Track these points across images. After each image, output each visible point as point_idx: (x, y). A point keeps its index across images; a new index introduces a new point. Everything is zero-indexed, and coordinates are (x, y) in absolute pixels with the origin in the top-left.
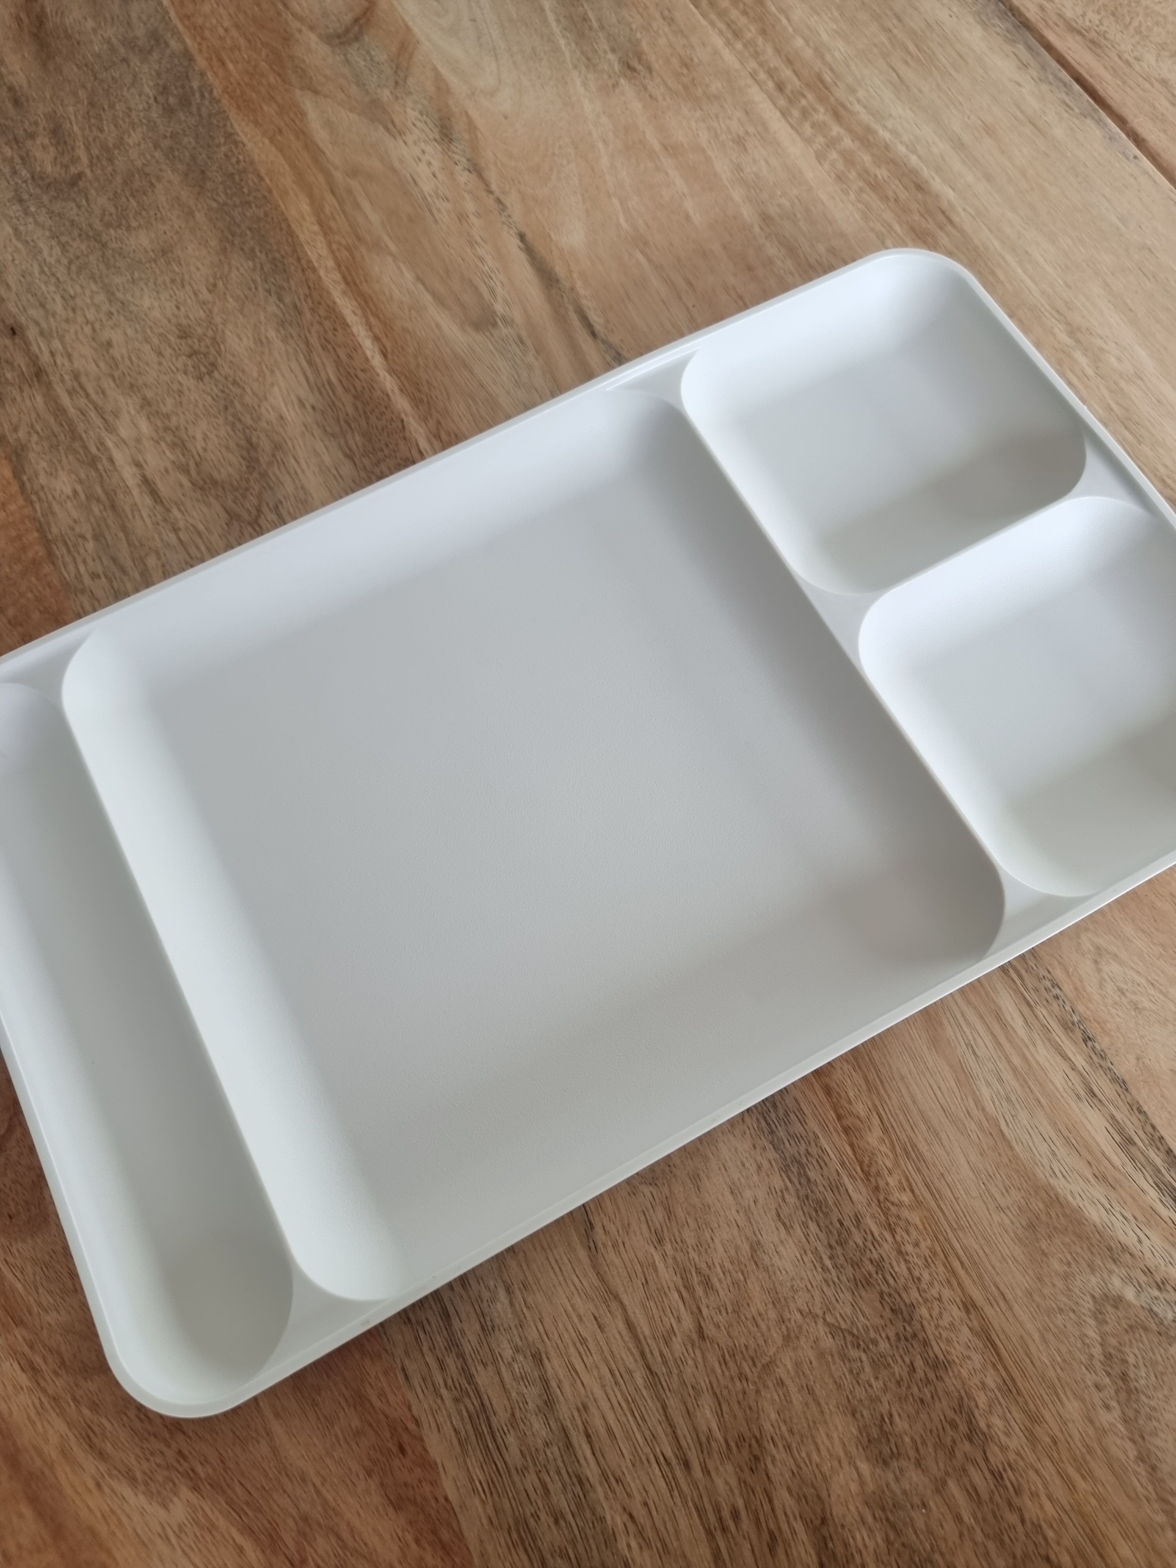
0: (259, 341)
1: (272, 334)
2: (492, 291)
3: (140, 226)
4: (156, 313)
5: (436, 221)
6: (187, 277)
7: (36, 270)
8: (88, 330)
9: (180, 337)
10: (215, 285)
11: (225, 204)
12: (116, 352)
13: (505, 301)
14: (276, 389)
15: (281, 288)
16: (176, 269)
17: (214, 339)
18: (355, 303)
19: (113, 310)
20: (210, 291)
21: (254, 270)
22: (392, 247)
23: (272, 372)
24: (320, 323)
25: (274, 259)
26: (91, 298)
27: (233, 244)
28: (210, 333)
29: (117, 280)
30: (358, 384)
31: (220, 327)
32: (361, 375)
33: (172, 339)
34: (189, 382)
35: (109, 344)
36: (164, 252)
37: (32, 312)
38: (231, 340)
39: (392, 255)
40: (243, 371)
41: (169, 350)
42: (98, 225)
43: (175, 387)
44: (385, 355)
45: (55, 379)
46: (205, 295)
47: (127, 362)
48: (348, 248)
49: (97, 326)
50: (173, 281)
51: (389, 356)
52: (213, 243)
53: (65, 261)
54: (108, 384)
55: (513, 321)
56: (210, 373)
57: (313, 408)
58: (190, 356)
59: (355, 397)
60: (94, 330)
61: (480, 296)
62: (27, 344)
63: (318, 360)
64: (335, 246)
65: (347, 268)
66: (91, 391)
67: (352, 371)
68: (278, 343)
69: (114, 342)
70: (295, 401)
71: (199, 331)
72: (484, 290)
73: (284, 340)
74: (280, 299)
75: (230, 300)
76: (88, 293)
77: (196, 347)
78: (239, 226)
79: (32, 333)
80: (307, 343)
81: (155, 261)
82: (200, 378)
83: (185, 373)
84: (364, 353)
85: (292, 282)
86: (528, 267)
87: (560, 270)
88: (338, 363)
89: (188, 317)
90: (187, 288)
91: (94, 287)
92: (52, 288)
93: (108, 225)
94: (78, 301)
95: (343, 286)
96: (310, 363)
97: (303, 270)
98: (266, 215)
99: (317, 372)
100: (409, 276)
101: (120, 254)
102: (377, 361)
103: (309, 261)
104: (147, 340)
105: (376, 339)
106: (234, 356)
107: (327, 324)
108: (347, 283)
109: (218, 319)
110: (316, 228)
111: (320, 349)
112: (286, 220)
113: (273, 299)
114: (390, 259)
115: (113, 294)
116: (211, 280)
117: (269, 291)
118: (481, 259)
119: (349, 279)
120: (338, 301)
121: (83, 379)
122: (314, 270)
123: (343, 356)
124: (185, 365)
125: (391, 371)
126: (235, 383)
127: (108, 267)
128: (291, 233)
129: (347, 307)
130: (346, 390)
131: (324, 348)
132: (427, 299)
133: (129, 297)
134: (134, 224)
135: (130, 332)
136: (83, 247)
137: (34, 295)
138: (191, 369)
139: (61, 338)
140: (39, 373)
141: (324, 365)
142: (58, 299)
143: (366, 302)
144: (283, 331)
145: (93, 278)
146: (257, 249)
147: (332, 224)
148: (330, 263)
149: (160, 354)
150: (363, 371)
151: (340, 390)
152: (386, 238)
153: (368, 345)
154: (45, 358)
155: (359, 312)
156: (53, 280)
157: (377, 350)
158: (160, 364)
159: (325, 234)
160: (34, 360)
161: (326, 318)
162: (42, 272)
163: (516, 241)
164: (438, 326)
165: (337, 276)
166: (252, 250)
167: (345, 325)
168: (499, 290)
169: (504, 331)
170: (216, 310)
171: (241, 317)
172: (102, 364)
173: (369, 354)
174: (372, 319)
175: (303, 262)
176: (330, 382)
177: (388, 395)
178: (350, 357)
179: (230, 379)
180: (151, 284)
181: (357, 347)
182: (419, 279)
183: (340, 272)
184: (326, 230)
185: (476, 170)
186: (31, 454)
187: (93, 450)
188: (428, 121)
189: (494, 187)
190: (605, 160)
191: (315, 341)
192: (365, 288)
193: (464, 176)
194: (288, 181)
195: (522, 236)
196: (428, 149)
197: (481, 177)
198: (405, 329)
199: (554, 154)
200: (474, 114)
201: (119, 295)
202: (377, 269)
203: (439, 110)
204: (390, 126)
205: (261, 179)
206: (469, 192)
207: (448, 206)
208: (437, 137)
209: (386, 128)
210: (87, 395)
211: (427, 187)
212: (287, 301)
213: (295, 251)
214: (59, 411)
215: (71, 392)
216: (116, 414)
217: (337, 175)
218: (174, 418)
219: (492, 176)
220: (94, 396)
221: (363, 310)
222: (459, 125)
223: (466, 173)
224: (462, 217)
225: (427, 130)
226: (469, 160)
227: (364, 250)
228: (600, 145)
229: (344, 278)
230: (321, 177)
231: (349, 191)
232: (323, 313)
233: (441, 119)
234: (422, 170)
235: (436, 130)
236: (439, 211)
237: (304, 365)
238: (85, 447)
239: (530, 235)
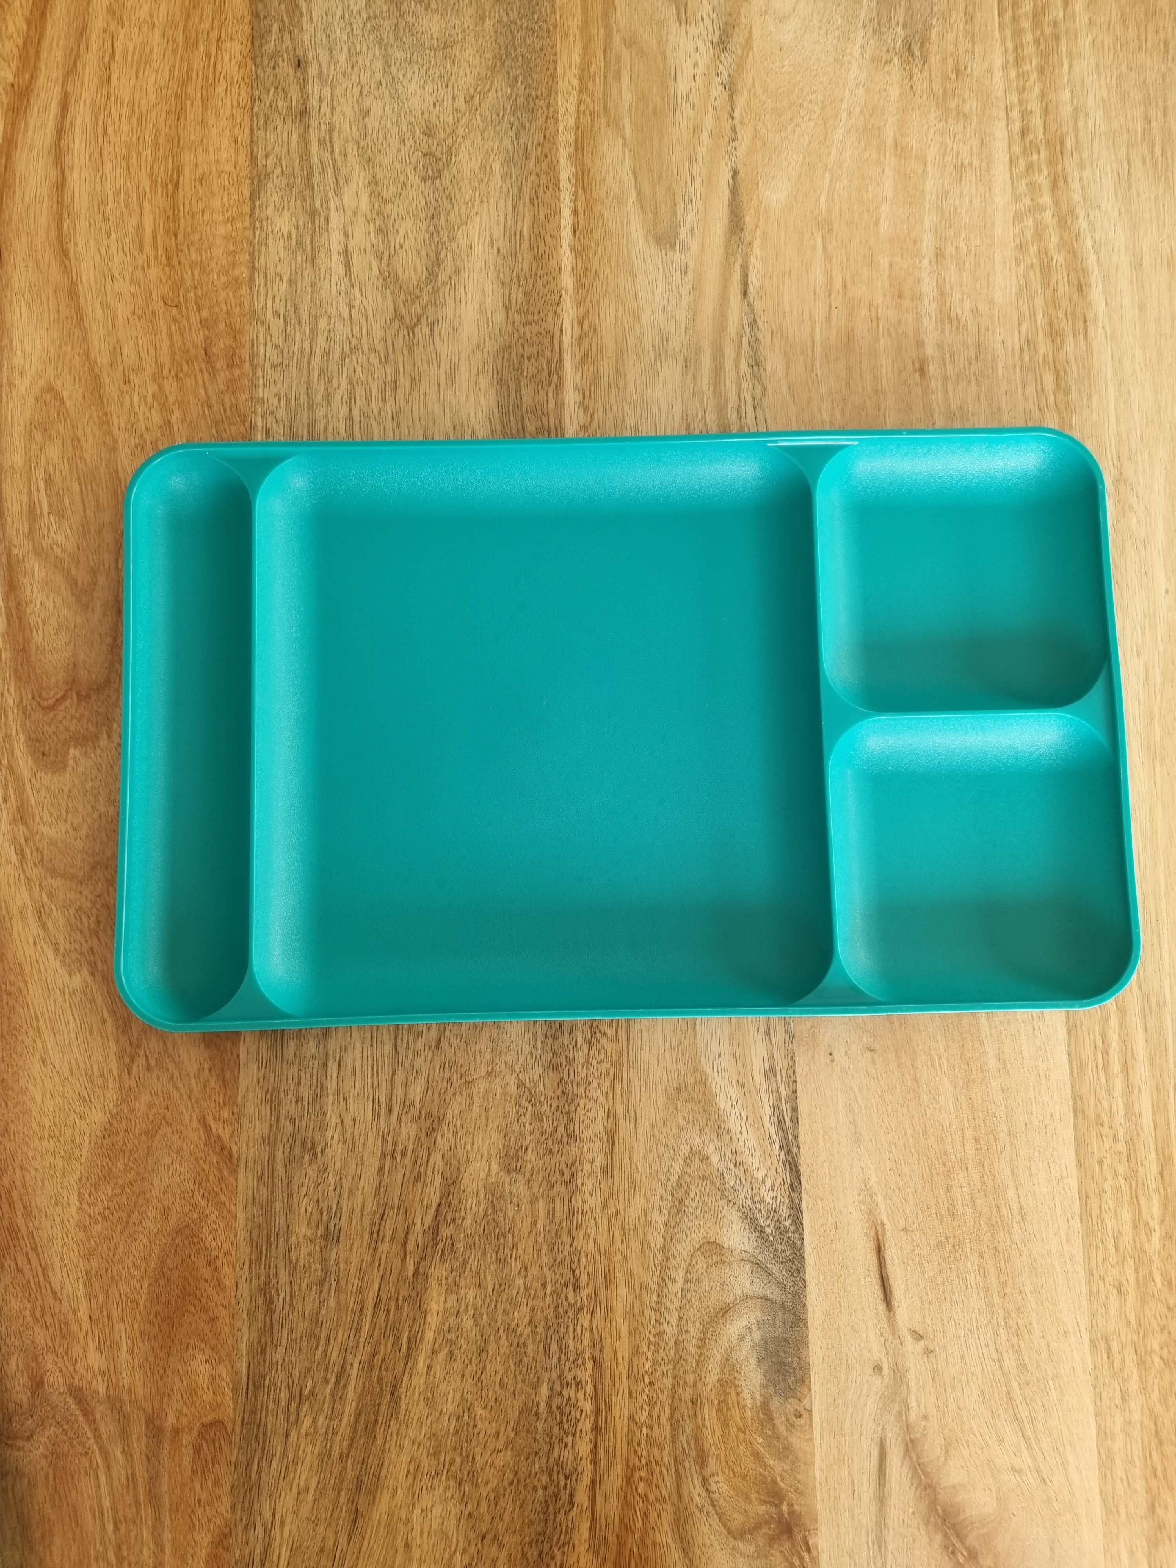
0: (483, 168)
1: (496, 166)
2: (686, 214)
3: (437, 10)
4: (415, 101)
5: (674, 124)
6: (453, 78)
7: (339, 13)
8: (357, 91)
9: (425, 134)
10: (472, 97)
11: (514, 22)
12: (369, 123)
13: (692, 229)
14: (478, 219)
15: (523, 126)
16: (449, 67)
17: (450, 148)
18: (574, 170)
19: (383, 82)
20: (466, 102)
21: (509, 98)
22: (627, 130)
23: (482, 201)
24: (538, 175)
25: (529, 95)
26: (371, 62)
27: (503, 64)
28: (449, 141)
29: (399, 54)
30: (542, 245)
31: (460, 140)
32: (548, 239)
33: (418, 131)
34: (415, 179)
35: (368, 112)
36: (445, 45)
37: (320, 52)
38: (463, 155)
39: (624, 139)
40: (460, 190)
41: (412, 142)
43: (402, 178)
44: (574, 231)
45: (314, 124)
46: (460, 104)
47: (375, 135)
48: (591, 114)
49: (365, 91)
50: (441, 77)
51: (578, 233)
52: (488, 56)
53: (364, 15)
54: (352, 149)
55: (688, 250)
56: (434, 179)
57: (499, 250)
58: (425, 155)
59: (535, 258)
60: (361, 93)
61: (675, 213)
62: (305, 80)
63: (521, 209)
64: (582, 108)
65: (583, 133)
66: (337, 149)
67: (543, 233)
68: (497, 177)
69: (372, 113)
70: (488, 238)
71: (442, 135)
72: (680, 208)
73: (504, 177)
74: (517, 136)
75: (478, 117)
76: (370, 56)
77: (433, 149)
78: (515, 49)
79: (312, 72)
80: (520, 189)
81: (435, 50)
82: (424, 180)
83: (415, 169)
84: (560, 222)
85: (534, 125)
86: (726, 203)
87: (749, 221)
88: (536, 219)
89: (438, 117)
90: (450, 89)
91: (377, 51)
92: (345, 37)
94: (360, 59)
95: (572, 149)
96: (514, 208)
97: (547, 118)
98: (542, 50)
99: (515, 220)
100: (628, 165)
101: (410, 30)
102: (566, 233)
103: (556, 112)
104: (398, 123)
105: (575, 212)
106: (459, 172)
107: (543, 178)
108: (576, 149)
109: (460, 131)
110: (575, 82)
111: (528, 200)
112: (555, 62)
113: (512, 133)
114: (620, 141)
115: (389, 66)
116: (471, 91)
117: (512, 124)
118: (692, 178)
119: (580, 144)
120: (562, 161)
121: (335, 135)
122: (556, 121)
123: (542, 216)
124: (418, 162)
125: (573, 248)
126: (449, 197)
127: (396, 38)
128: (553, 76)
129: (566, 170)
130: (531, 248)
131: (531, 200)
132: (632, 195)
133: (401, 75)
134: (433, 6)
135: (388, 108)
136: (385, 8)
137: (328, 36)
138: (421, 167)
139: (333, 88)
140: (304, 113)
141: (524, 216)
142: (345, 49)
143: (583, 174)
144: (506, 168)
145: (380, 42)
146: (520, 79)
147: (590, 85)
148: (572, 122)
149: (403, 141)
150: (552, 235)
151: (526, 244)
152: (627, 120)
153: (566, 214)
154: (314, 101)
155: (573, 180)
156: (348, 30)
157: (571, 222)
158: (399, 151)
159: (581, 91)
160: (304, 99)
161: (546, 173)
162: (343, 17)
163: (728, 175)
164: (628, 224)
165: (571, 137)
166: (516, 78)
167: (557, 188)
168: (692, 214)
169: (677, 255)
170: (462, 122)
171: (480, 138)
172: (354, 129)
173: (563, 223)
174: (580, 192)
175: (551, 109)
176: (521, 235)
177: (560, 268)
178: (547, 218)
179: (447, 192)
180: (423, 71)
181: (557, 213)
182: (634, 173)
183: (575, 134)
184: (583, 89)
185: (731, 89)
186: (270, 185)
187: (318, 204)
188: (716, 21)
189: (736, 114)
190: (840, 132)
191: (526, 190)
192: (588, 159)
193: (717, 91)
194: (574, 24)
195: (735, 173)
196: (702, 48)
197: (731, 96)
198: (601, 215)
199: (802, 105)
200: (757, 32)
201: (394, 69)
202: (606, 146)
203: (730, 14)
204: (682, 10)
205: (554, 12)
206: (715, 108)
207: (691, 113)
208: (715, 41)
209: (678, 10)
210: (332, 152)
211: (683, 86)
212: (522, 141)
213: (549, 96)
214: (306, 155)
215: (321, 143)
216: (347, 180)
217: (617, 38)
218: (389, 206)
219: (741, 101)
220: (337, 155)
221: (577, 180)
222: (739, 38)
223: (722, 88)
224: (697, 130)
225: (710, 29)
226: (729, 76)
227: (604, 121)
228: (844, 115)
229: (576, 141)
230: (602, 33)
231: (619, 59)
232: (544, 166)
233: (727, 24)
234: (687, 68)
235: (717, 33)
236: (682, 114)
237: (510, 208)
238: (312, 199)
239: (742, 175)
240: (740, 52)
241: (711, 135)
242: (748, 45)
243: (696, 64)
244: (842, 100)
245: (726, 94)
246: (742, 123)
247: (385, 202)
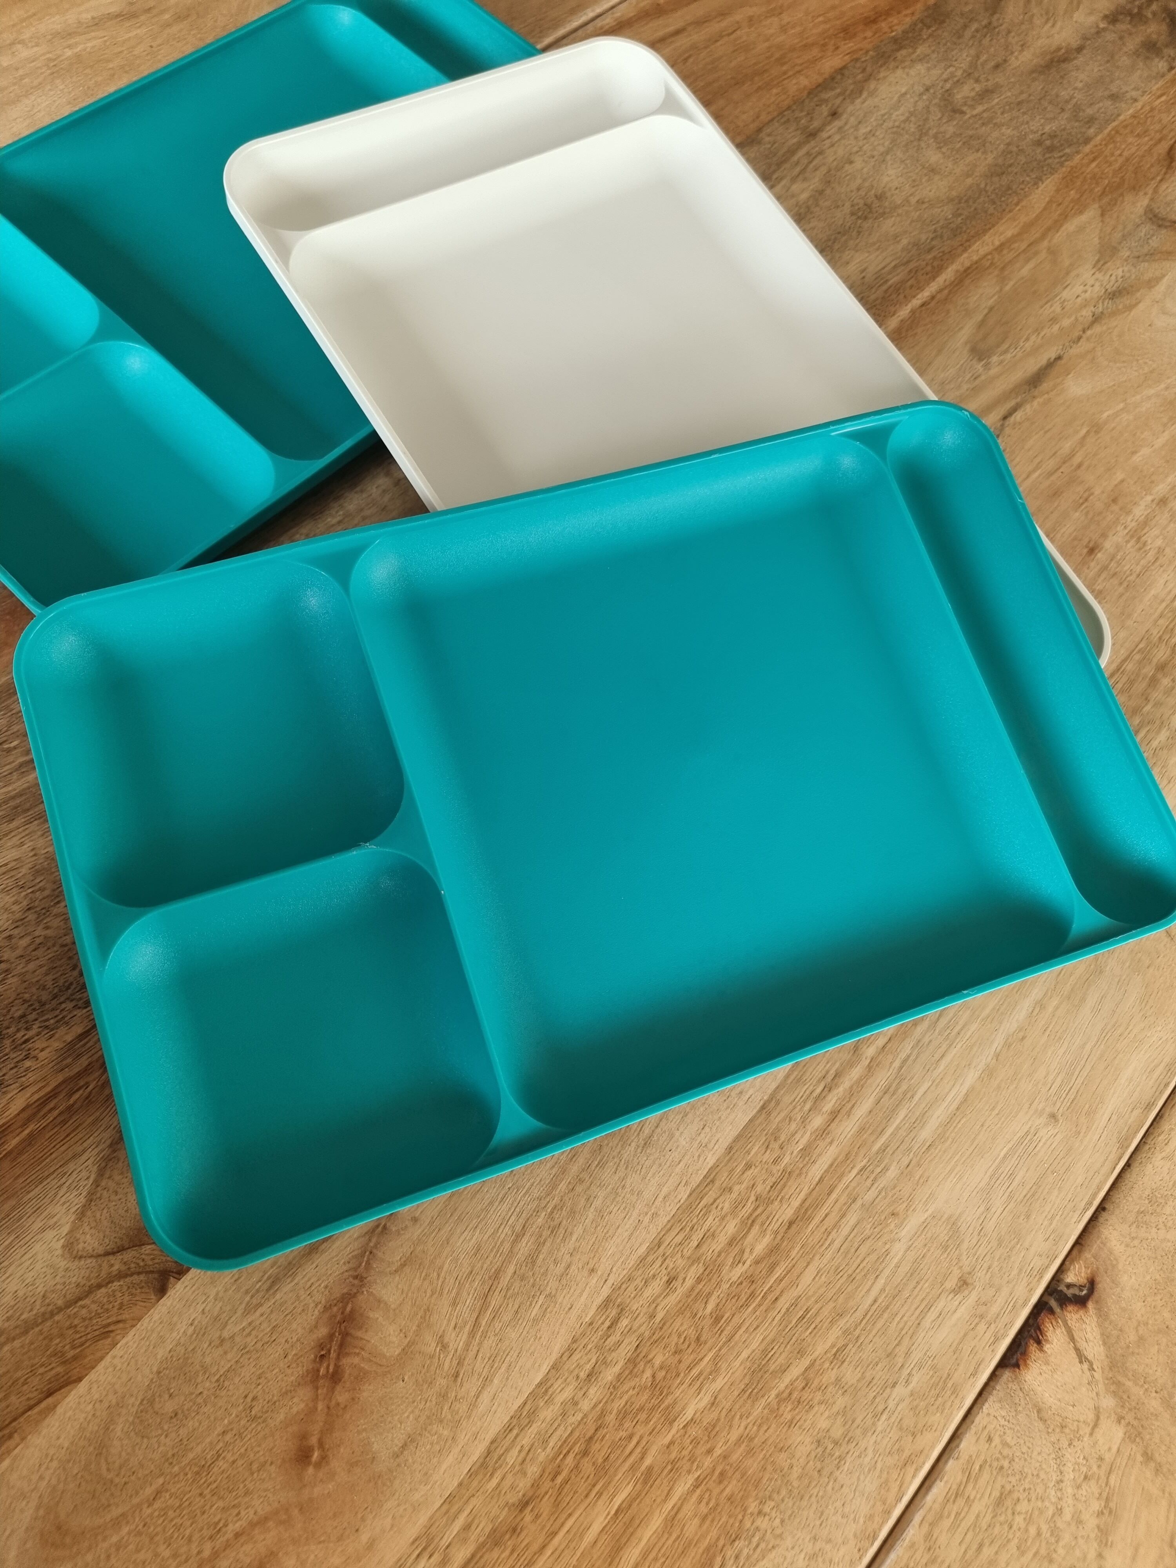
0: (896, 237)
1: (905, 241)
2: (1006, 352)
3: (944, 153)
4: (886, 179)
5: (1042, 307)
6: (921, 187)
7: (883, 112)
8: (855, 149)
9: (876, 196)
10: (923, 203)
11: (986, 192)
12: (847, 167)
13: (1002, 362)
14: (867, 255)
15: (941, 237)
16: (924, 180)
17: (884, 213)
18: (953, 279)
19: (876, 158)
20: (918, 202)
21: (946, 219)
22: (1007, 288)
23: (878, 249)
24: (927, 265)
25: (961, 228)
26: (879, 145)
27: (960, 203)
28: (888, 210)
29: (899, 154)
30: (894, 296)
31: (895, 214)
32: (901, 296)
33: (873, 192)
34: (847, 208)
35: (851, 162)
36: (933, 170)
37: (852, 119)
38: (889, 222)
39: (1001, 290)
40: (870, 234)
41: (864, 194)
42: (931, 133)
43: (840, 203)
44: (923, 305)
45: (813, 143)
46: (913, 200)
47: (843, 175)
48: (992, 264)
49: (860, 153)
50: (914, 181)
51: (924, 308)
52: (954, 193)
53: (897, 124)
54: (824, 170)
55: (989, 369)
56: (859, 218)
57: (864, 277)
58: (865, 205)
59: (883, 298)
60: (857, 152)
61: (998, 346)
62: (830, 123)
63: (899, 270)
64: (989, 257)
65: (977, 268)
66: (814, 163)
67: (901, 291)
68: (900, 247)
69: (853, 165)
70: (863, 267)
71: (887, 204)
72: (1005, 346)
73: (903, 250)
74: (932, 239)
75: (918, 213)
76: (881, 142)
77: (874, 206)
78: (974, 203)
79: (837, 123)
80: (908, 262)
81: (924, 168)
82: (852, 214)
83: (852, 206)
84: (917, 294)
85: (949, 242)
86: (1038, 366)
87: (1045, 386)
88: (903, 282)
89: (892, 195)
90: (913, 189)
91: (887, 143)
92: (874, 124)
93: (935, 137)
94: (873, 139)
95: (962, 269)
96: (895, 267)
97: (962, 245)
98: (991, 215)
99: (890, 273)
100: (991, 302)
101: (918, 149)
102: (916, 302)
103: (970, 246)
104: (864, 180)
105: (933, 298)
106: (878, 226)
107: (929, 268)
108: (965, 271)
109: (900, 211)
110: (997, 243)
111: (908, 270)
112: (993, 226)
113: (931, 235)
114: (998, 288)
115: (887, 154)
116: (926, 200)
117: (935, 231)
118: (1027, 339)
119: (969, 271)
120: (950, 269)
121: (820, 157)
122: (965, 250)
123: (910, 283)
124: (858, 204)
125: (913, 312)
126: (859, 233)
127: (907, 145)
128: (985, 232)
129: (948, 275)
130: (886, 291)
131: (910, 271)
132: (979, 317)
133: (890, 163)
134: (944, 150)
135: (865, 170)
136: (912, 130)
137: (865, 116)
138: (857, 208)
139: (843, 138)
140: (813, 135)
141: (898, 275)
142: (869, 129)
143: (957, 285)
144: (910, 247)
145: (893, 141)
146: (963, 217)
147: (1005, 252)
148: (975, 258)
149: (858, 189)
150: (905, 297)
151: (885, 287)
152: (1011, 283)
153: (925, 294)
154: (824, 135)
155: (947, 283)
156: (881, 122)
157: (924, 300)
158: (852, 191)
159: (996, 249)
160: (820, 130)
161: (933, 267)
162: (883, 115)
163: (1053, 356)
164: (962, 328)
165: (967, 264)
166: (960, 215)
167: (934, 278)
168: (1008, 356)
169: (979, 367)
170: (905, 208)
171: (909, 222)
172: (835, 163)
173: (919, 296)
174: (946, 291)
175: (968, 243)
176: (887, 281)
177: (894, 315)
178: (911, 287)
179: (860, 230)
180: (905, 171)
181: (921, 289)
182: (991, 309)
183: (971, 265)
184: (1000, 248)
185: (1097, 319)
186: (756, 148)
187: (775, 177)
188: (1119, 283)
189: (1089, 333)
190: (1152, 392)
191: (912, 265)
192: (967, 282)
193: (1087, 313)
194: (1023, 219)
195: (1059, 358)
196: (1097, 288)
197: (1093, 323)
198: (948, 311)
199: (1138, 360)
200: (1141, 306)
201: (889, 157)
202: (985, 284)
203: (1132, 287)
204: (1102, 262)
205: (1017, 204)
206: (1077, 320)
207: (1058, 310)
208: (1109, 290)
209: (1098, 261)
210: (810, 162)
211: (1066, 294)
212: (934, 243)
213: (973, 237)
214: (792, 152)
215: (808, 154)
216: (805, 179)
217: (1045, 243)
218: (818, 209)
219: (1097, 329)
220: (811, 166)
221: (950, 284)
222: (1126, 300)
223: (1091, 314)
224: (1054, 320)
225: (1111, 284)
226: (1102, 313)
227: (996, 272)
228: (1163, 386)
229: (969, 268)
230: (1038, 235)
231: (1036, 253)
232: (935, 264)
233: (1125, 289)
234: (1078, 289)
235: (1114, 288)
236: (1051, 306)
237: (893, 264)
238: (774, 172)
239: (1062, 362)
240: (1120, 307)
241: (1061, 329)
242: (1130, 308)
243: (1086, 292)
244: (1168, 378)
245: (1090, 319)
246: (1088, 339)
247: (817, 205)
